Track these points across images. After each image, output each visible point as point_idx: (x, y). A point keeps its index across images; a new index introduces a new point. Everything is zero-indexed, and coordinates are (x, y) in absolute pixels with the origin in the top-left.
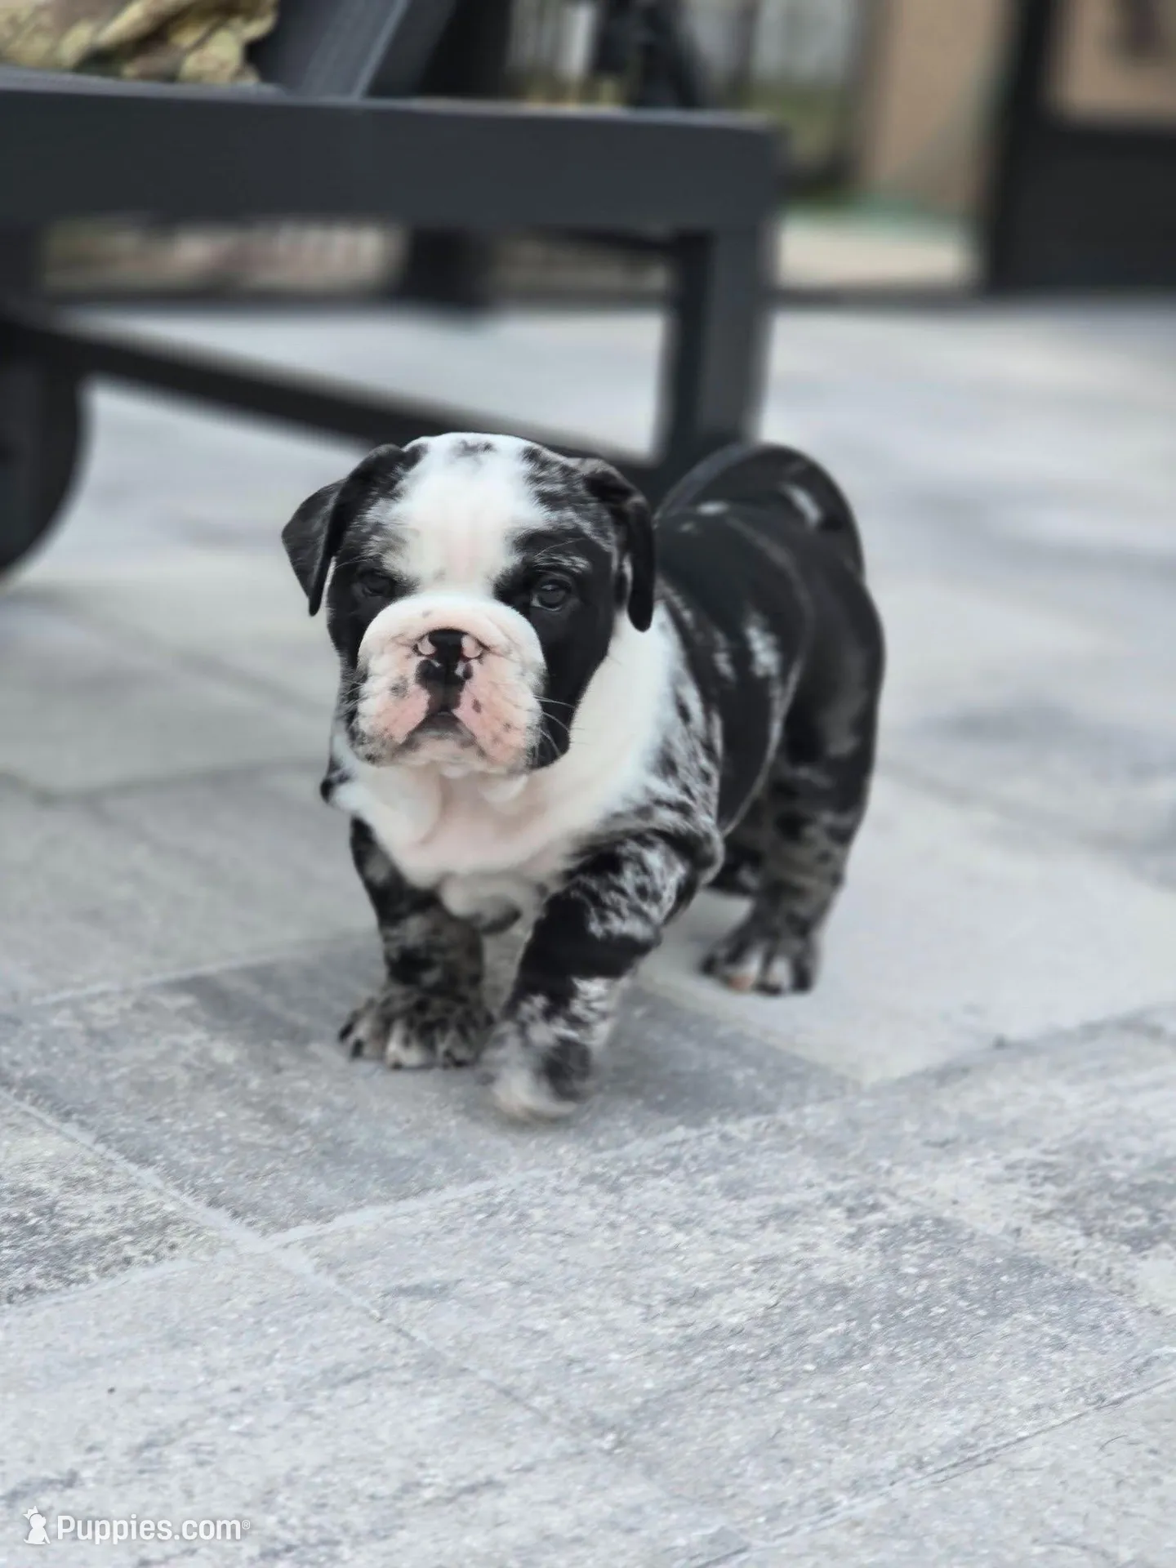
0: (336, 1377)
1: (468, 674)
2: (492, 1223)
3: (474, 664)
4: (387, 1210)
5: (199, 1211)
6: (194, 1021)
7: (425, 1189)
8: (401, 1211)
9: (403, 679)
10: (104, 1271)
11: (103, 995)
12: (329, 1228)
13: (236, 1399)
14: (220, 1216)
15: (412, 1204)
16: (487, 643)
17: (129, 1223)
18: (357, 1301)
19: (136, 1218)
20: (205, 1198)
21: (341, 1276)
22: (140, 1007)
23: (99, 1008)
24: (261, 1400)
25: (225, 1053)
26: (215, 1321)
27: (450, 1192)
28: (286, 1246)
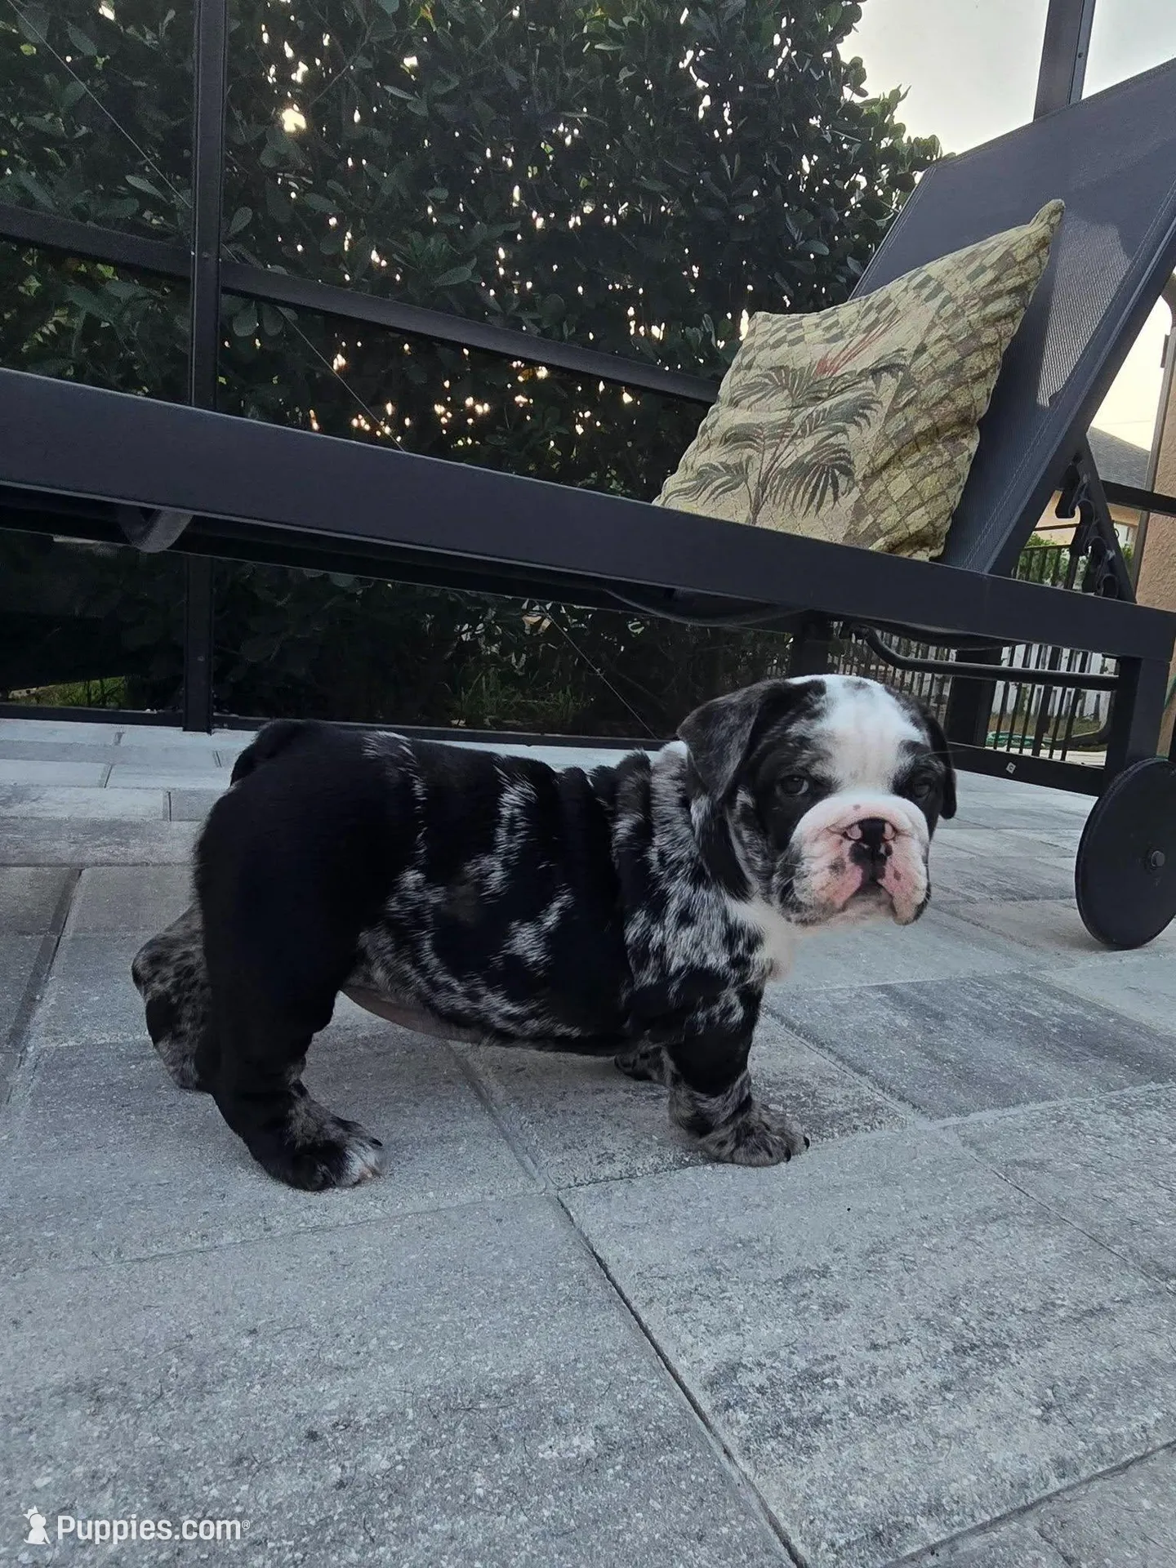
0: (987, 1217)
1: (889, 852)
2: (1061, 1126)
3: (891, 843)
4: (999, 1113)
5: (893, 1104)
6: (886, 1005)
7: (1018, 1103)
8: (1007, 1114)
9: (840, 858)
10: (843, 1132)
11: (840, 990)
12: (968, 1120)
13: (925, 1225)
14: (907, 1107)
15: (1012, 1111)
16: (899, 828)
17: (856, 1106)
18: (990, 1166)
19: (859, 1103)
20: (897, 1096)
21: (978, 1150)
22: (859, 996)
23: (837, 995)
24: (941, 1228)
25: (903, 1022)
26: (909, 1171)
27: (1032, 1106)
28: (944, 1128)
